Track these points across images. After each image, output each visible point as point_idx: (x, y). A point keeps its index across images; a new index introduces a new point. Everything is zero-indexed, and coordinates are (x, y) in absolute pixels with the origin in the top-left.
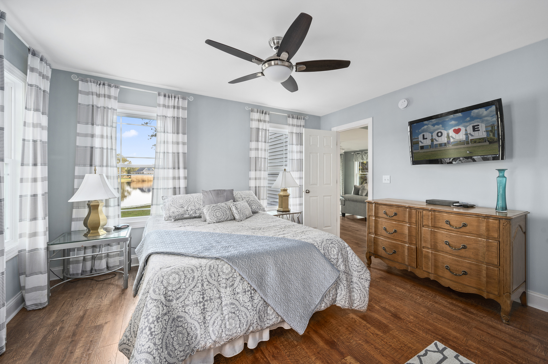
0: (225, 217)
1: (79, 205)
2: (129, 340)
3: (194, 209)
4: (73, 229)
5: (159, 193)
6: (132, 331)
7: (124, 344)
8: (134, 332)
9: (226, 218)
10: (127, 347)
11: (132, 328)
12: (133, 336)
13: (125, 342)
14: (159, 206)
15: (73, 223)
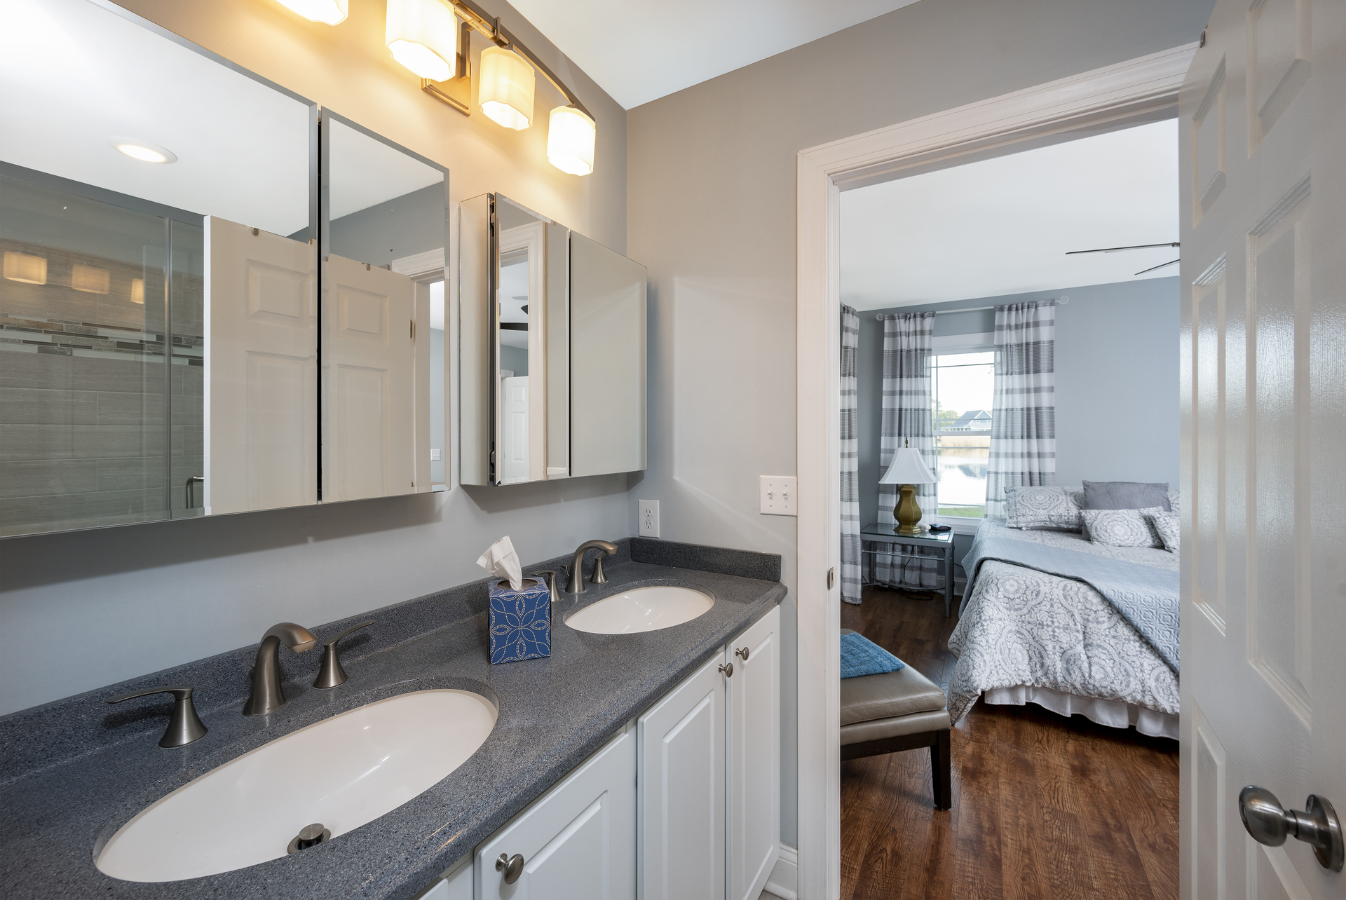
0: (1136, 538)
1: (888, 489)
2: (959, 640)
3: (1066, 514)
4: (879, 521)
5: (1000, 480)
6: (962, 631)
7: (954, 643)
8: (965, 632)
9: (1140, 541)
10: (958, 647)
11: (962, 629)
12: (964, 637)
13: (955, 641)
14: (999, 503)
15: (880, 512)
